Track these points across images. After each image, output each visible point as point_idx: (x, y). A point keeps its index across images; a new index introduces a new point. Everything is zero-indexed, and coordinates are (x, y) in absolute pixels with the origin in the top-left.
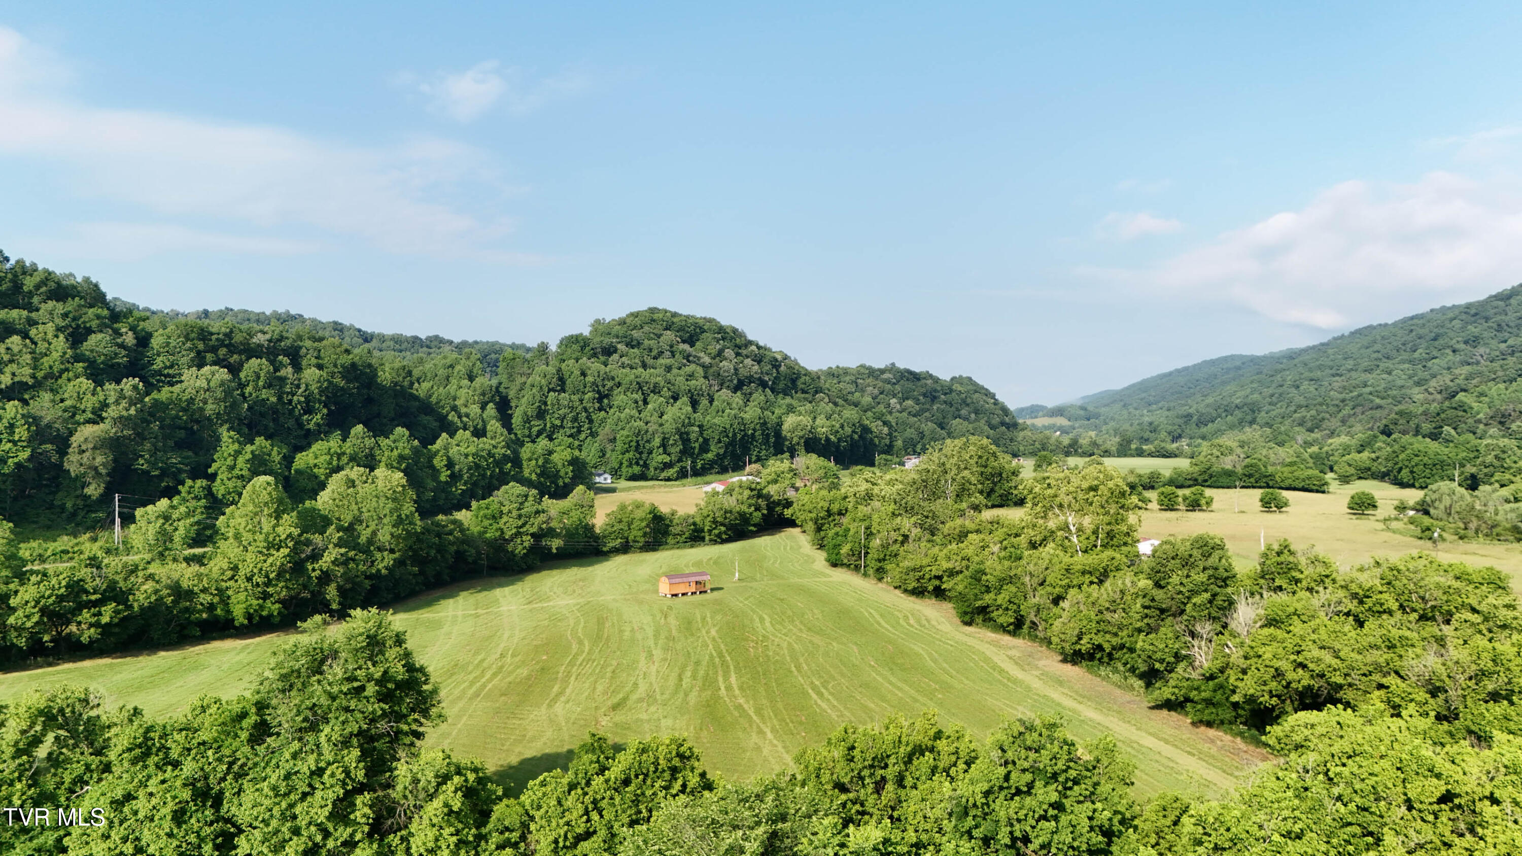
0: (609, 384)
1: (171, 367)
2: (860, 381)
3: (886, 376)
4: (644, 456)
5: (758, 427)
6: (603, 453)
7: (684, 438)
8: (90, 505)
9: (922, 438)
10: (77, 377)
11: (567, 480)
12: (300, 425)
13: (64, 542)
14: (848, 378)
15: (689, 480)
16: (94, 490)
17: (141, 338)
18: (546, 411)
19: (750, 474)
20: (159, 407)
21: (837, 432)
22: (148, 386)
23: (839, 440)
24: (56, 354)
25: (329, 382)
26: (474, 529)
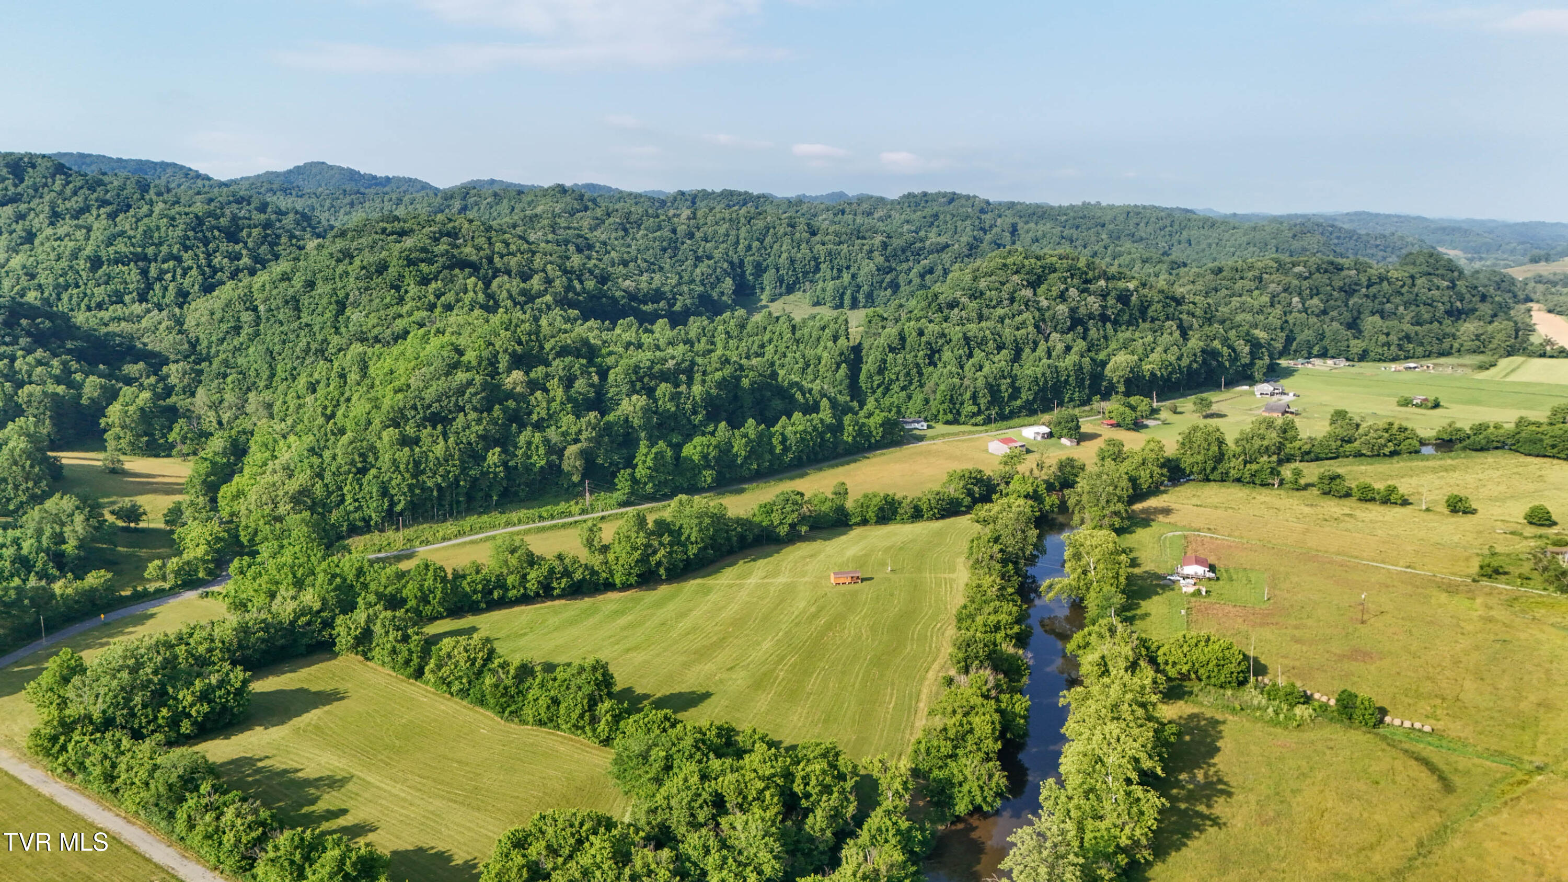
0: (940, 342)
1: (618, 394)
2: (1265, 276)
3: (1298, 269)
4: (957, 406)
5: (1072, 373)
6: (927, 401)
7: (993, 390)
8: (575, 485)
9: (1322, 340)
10: (568, 414)
11: (878, 439)
12: (689, 421)
13: (563, 506)
14: (1250, 275)
15: (993, 425)
16: (576, 478)
17: (604, 374)
18: (885, 368)
19: (1043, 424)
20: (609, 426)
21: (1171, 364)
22: (603, 414)
23: (1171, 373)
24: (558, 400)
25: (708, 393)
26: (757, 519)
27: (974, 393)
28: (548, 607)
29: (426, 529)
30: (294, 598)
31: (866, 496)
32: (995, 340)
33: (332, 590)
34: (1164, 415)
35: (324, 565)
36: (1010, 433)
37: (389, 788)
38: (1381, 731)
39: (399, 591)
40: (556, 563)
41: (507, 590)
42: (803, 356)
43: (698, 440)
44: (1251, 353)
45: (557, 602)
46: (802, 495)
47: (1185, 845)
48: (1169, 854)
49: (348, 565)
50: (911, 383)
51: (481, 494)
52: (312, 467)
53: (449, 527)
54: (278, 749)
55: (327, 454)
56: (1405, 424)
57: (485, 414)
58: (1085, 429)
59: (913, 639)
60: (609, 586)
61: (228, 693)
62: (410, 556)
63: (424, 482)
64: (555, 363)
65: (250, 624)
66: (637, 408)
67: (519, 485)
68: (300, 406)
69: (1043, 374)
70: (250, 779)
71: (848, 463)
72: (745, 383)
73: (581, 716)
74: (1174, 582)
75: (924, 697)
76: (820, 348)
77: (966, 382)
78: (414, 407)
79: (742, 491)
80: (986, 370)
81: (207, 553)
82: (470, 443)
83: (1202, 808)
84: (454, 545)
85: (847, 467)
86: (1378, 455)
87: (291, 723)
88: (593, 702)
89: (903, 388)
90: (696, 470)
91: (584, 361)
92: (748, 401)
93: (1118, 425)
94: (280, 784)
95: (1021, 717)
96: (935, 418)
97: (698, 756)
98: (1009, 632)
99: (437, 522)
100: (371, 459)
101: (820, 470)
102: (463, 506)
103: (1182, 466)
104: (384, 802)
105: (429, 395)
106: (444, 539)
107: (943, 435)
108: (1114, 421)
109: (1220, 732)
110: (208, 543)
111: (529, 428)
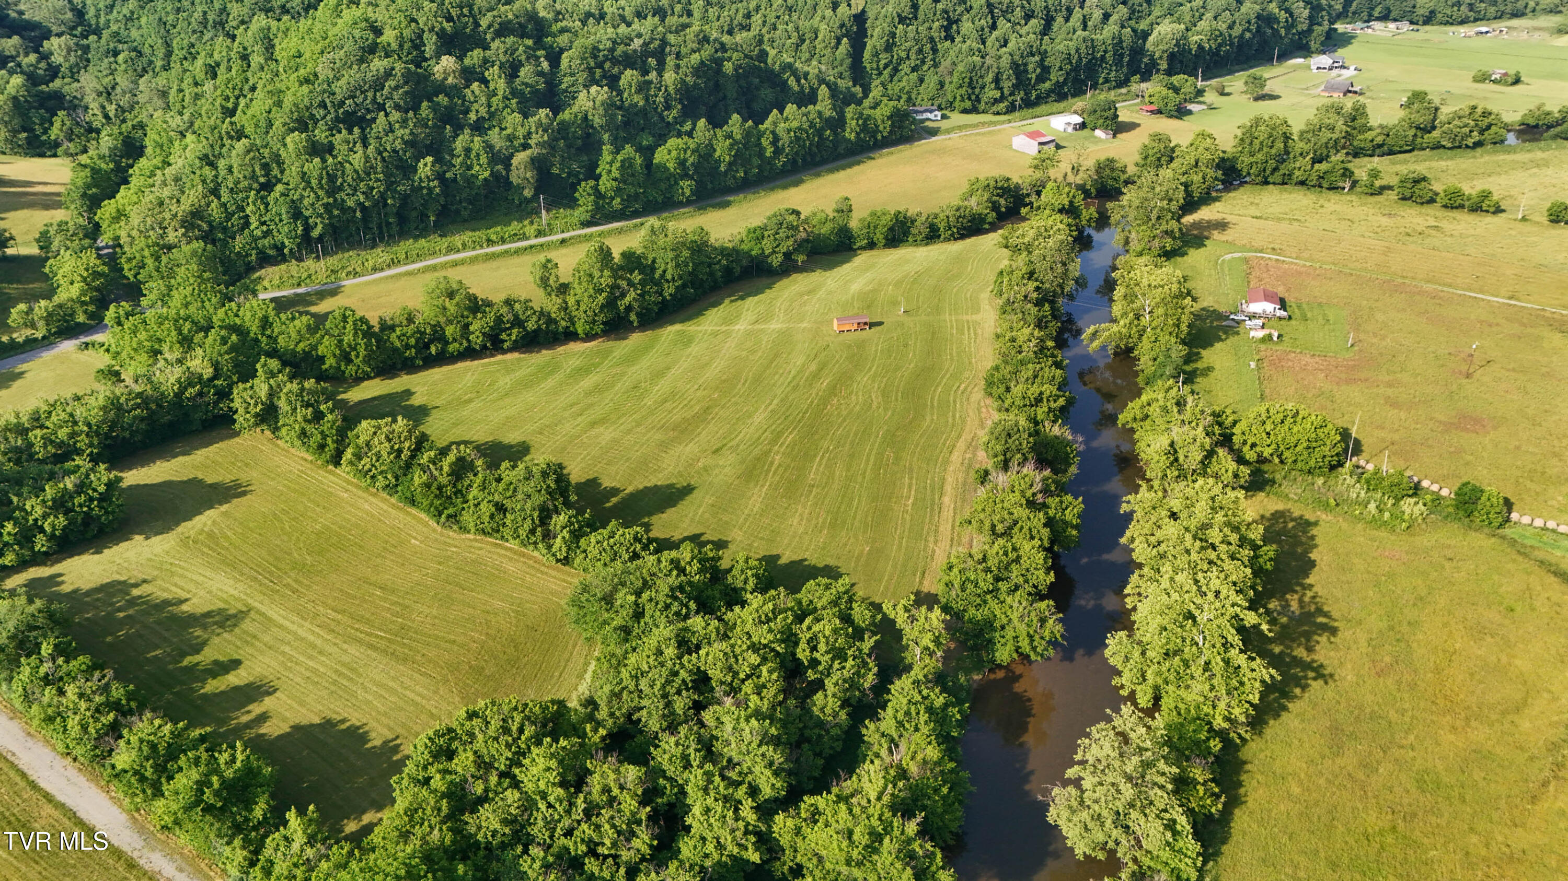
0: (959, 9)
1: (573, 85)
4: (977, 91)
5: (1110, 48)
6: (942, 84)
7: (1019, 70)
8: (528, 201)
10: (513, 112)
11: (885, 134)
12: (662, 118)
13: (515, 226)
15: (1017, 114)
16: (528, 193)
17: (555, 58)
18: (894, 44)
19: (1075, 112)
20: (564, 126)
21: (1221, 34)
22: (556, 110)
23: (1220, 45)
24: (500, 93)
25: (683, 82)
26: (745, 247)
27: (998, 74)
28: (498, 363)
29: (353, 259)
30: (180, 361)
31: (873, 214)
32: (1023, 7)
33: (226, 353)
34: (1210, 97)
35: (221, 313)
36: (1038, 124)
37: (294, 628)
38: (1507, 531)
39: (314, 348)
40: (504, 310)
41: (447, 343)
42: (797, 29)
43: (672, 142)
44: (1311, 17)
45: (509, 356)
46: (798, 213)
47: (1285, 708)
48: (1267, 723)
49: (248, 314)
50: (923, 62)
51: (414, 214)
52: (204, 181)
53: (380, 255)
54: (160, 569)
55: (222, 164)
56: (1490, 107)
57: (411, 114)
58: (1124, 116)
59: (932, 407)
60: (570, 336)
61: (91, 499)
62: (334, 292)
63: (343, 201)
64: (495, 45)
65: (122, 400)
66: (598, 103)
67: (460, 202)
68: (197, 97)
69: (1077, 50)
70: (121, 615)
71: (850, 166)
72: (728, 67)
73: (532, 532)
74: (1238, 322)
75: (948, 488)
76: (817, 18)
77: (989, 61)
78: (323, 105)
79: (727, 204)
80: (1011, 45)
81: (83, 293)
82: (394, 151)
83: (1300, 652)
84: (387, 278)
85: (849, 171)
86: (1460, 147)
87: (180, 529)
88: (545, 515)
89: (914, 69)
90: (671, 180)
91: (530, 42)
92: (731, 92)
93: (1159, 112)
94: (159, 623)
95: (1073, 527)
96: (951, 106)
97: (675, 607)
98: (1053, 405)
99: (365, 249)
100: (276, 171)
101: (818, 175)
102: (395, 228)
103: (1239, 166)
104: (287, 649)
105: (341, 88)
106: (375, 269)
107: (960, 128)
108: (1154, 107)
109: (1313, 538)
110: (84, 279)
111: (467, 131)
